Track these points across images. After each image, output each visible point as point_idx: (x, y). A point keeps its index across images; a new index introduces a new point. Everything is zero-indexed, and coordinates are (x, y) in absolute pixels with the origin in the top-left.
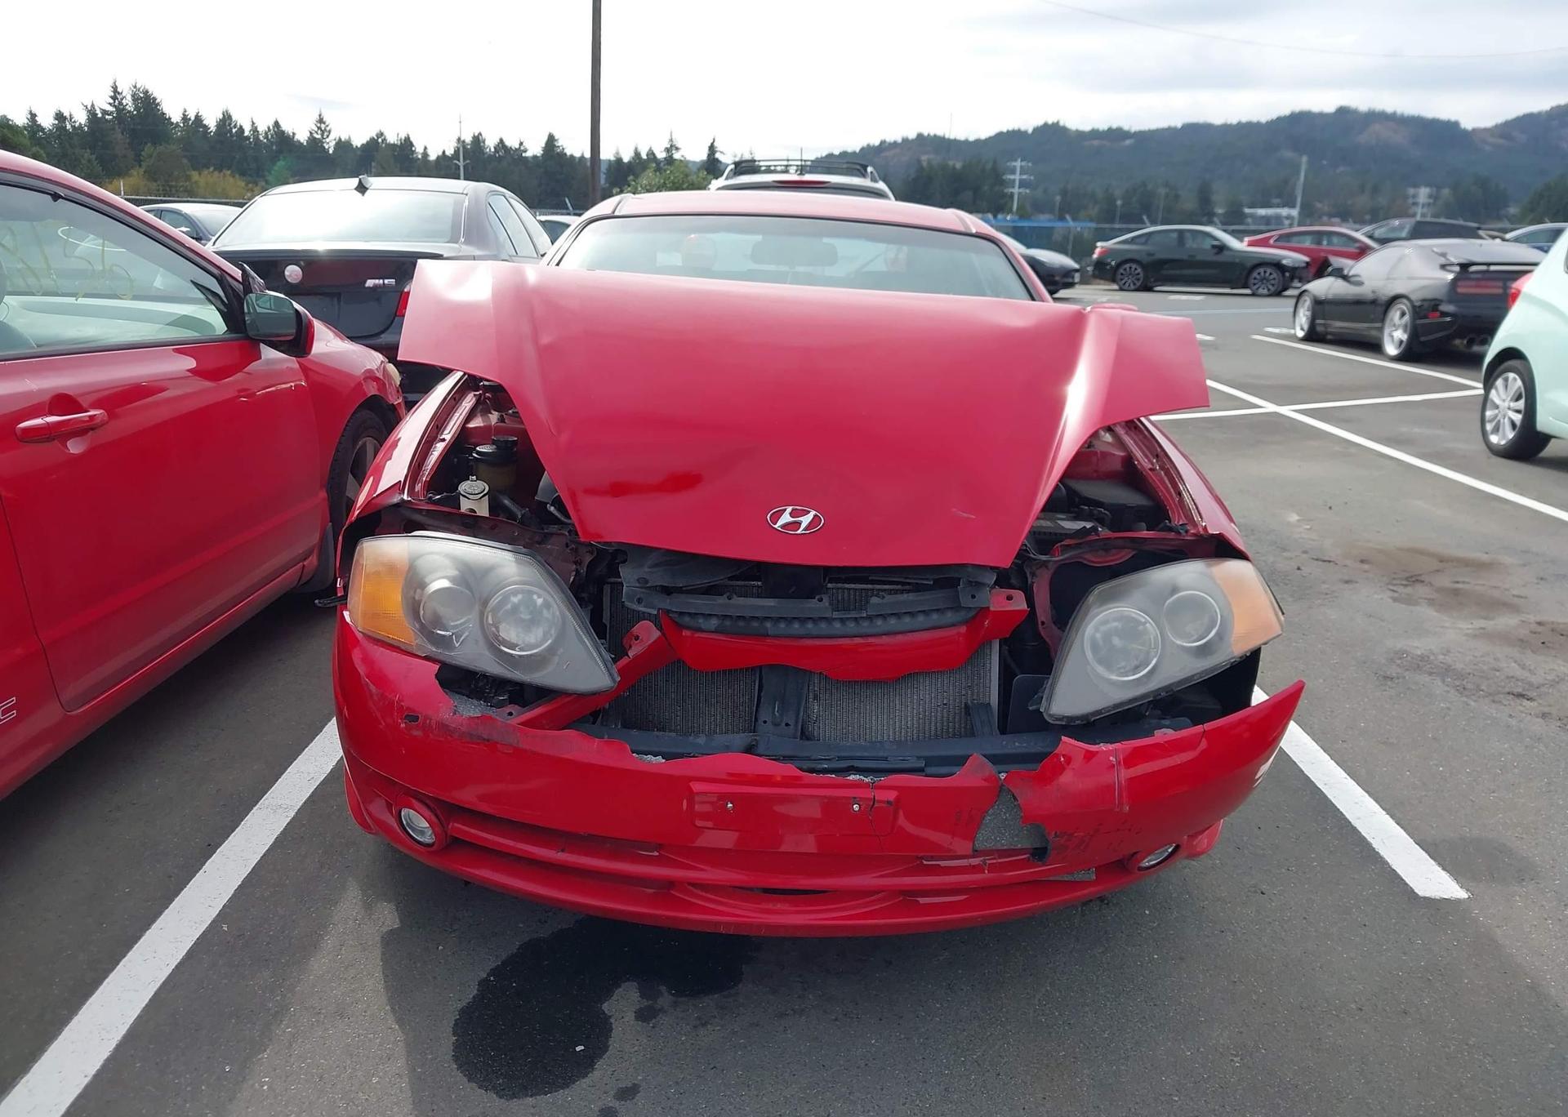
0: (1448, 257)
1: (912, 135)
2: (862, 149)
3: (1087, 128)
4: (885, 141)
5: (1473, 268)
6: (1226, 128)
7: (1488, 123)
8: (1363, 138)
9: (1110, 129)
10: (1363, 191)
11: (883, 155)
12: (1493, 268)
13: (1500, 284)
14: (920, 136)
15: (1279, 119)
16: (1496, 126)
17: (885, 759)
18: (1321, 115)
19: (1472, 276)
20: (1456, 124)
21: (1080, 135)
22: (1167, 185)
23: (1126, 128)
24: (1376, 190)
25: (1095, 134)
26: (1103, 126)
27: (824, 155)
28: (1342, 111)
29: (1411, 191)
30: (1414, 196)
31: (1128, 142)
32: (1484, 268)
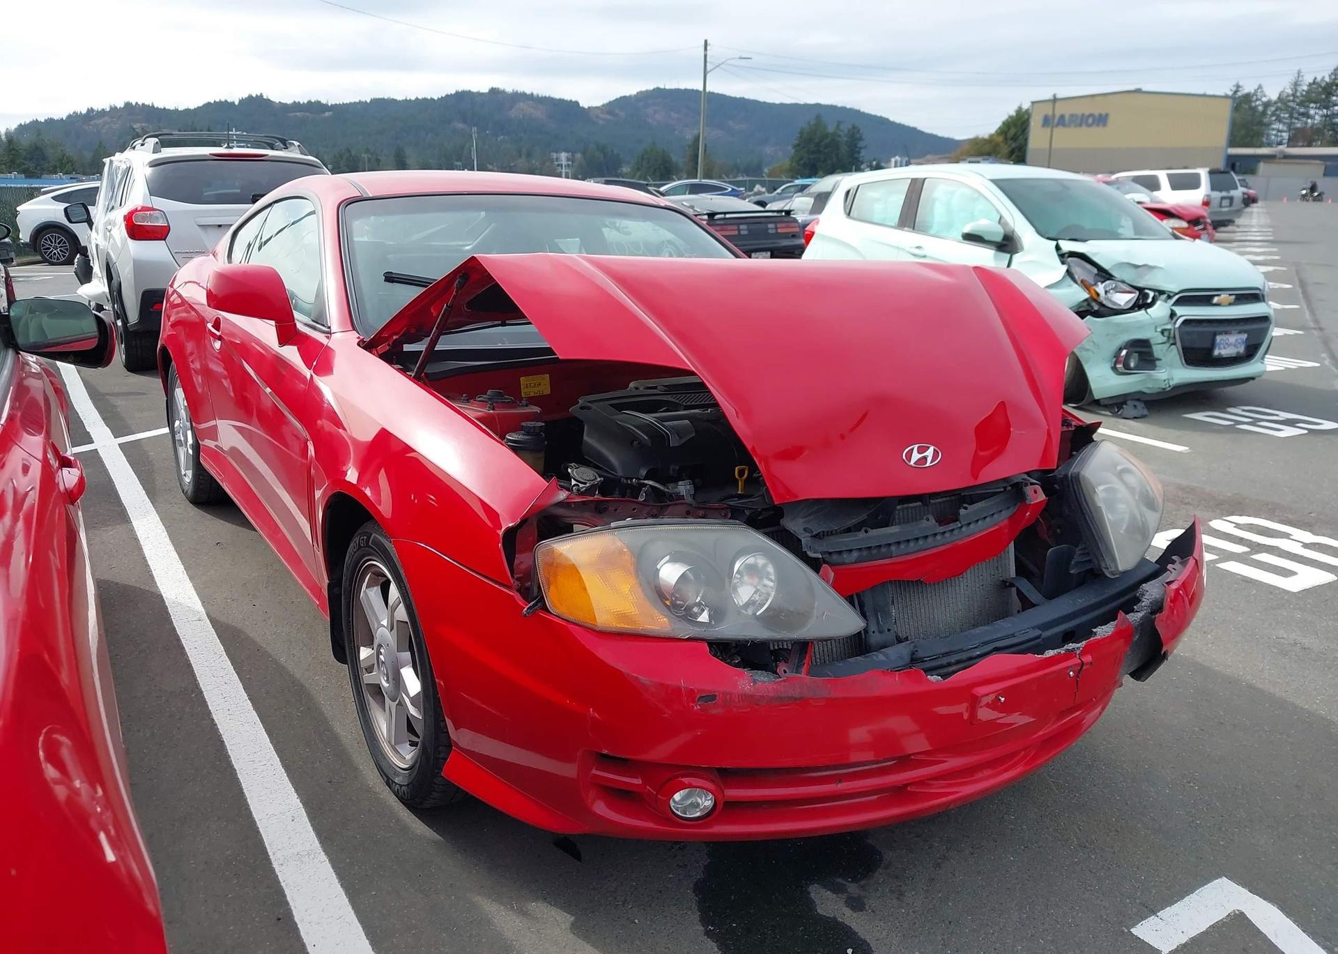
0: (696, 209)
1: (120, 105)
2: (69, 116)
3: (289, 101)
4: (92, 109)
5: (717, 217)
6: (407, 102)
7: (598, 103)
8: (513, 113)
9: (310, 102)
10: (520, 156)
11: (92, 122)
12: (728, 216)
13: (736, 227)
14: (128, 105)
15: (447, 96)
16: (603, 105)
17: (1013, 635)
18: (479, 94)
19: (718, 222)
20: (577, 103)
21: (284, 107)
22: (367, 151)
23: (324, 101)
24: (529, 155)
25: (296, 106)
26: (303, 100)
27: (28, 122)
28: (494, 91)
29: (554, 155)
30: (557, 160)
31: (327, 114)
32: (722, 216)
